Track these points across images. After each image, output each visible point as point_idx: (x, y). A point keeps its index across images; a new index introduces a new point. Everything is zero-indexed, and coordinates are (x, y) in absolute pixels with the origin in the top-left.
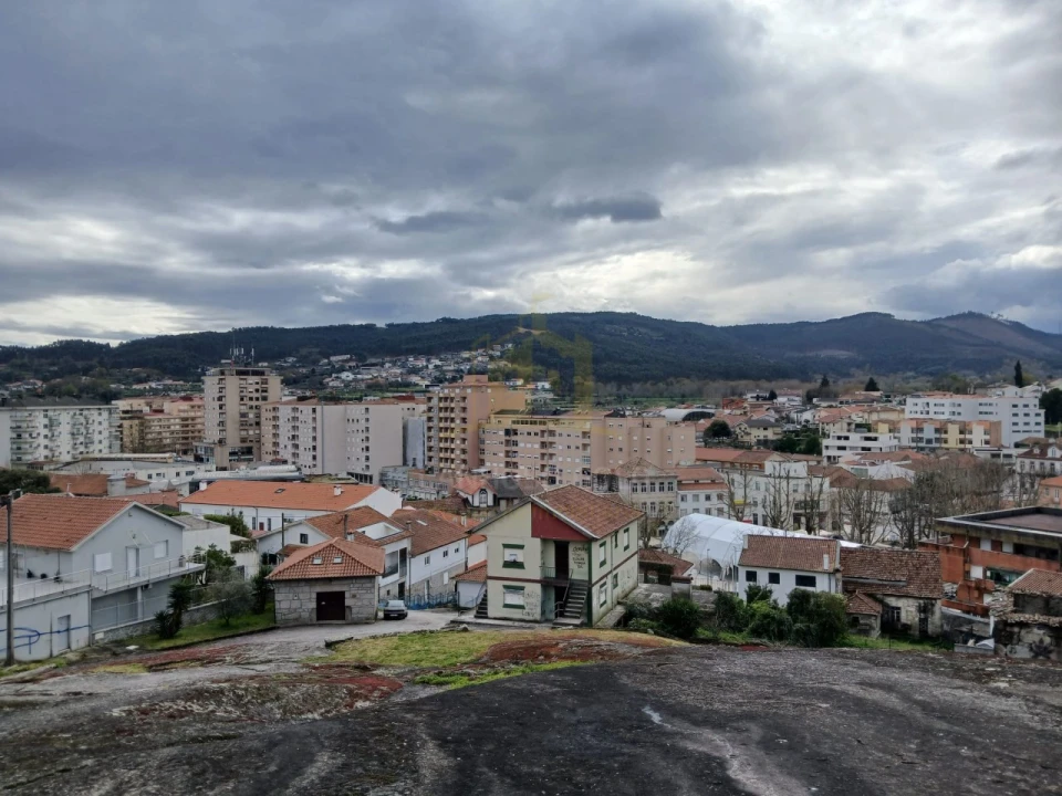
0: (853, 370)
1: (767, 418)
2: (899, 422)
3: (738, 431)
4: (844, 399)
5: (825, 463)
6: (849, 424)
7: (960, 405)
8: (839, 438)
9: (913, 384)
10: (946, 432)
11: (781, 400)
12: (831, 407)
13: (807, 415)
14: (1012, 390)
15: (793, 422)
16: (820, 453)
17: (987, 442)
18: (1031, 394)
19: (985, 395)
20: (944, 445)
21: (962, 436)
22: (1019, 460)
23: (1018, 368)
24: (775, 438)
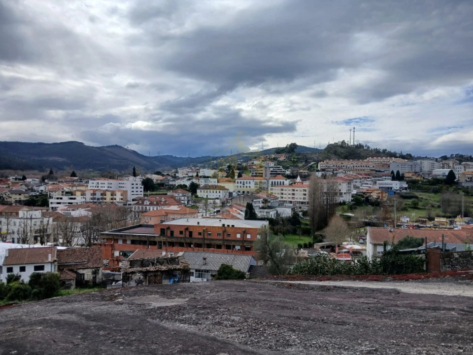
0: (65, 167)
1: (21, 189)
2: (85, 191)
3: (4, 196)
4: (60, 180)
5: (50, 210)
6: (63, 192)
7: (111, 184)
8: (58, 198)
9: (92, 174)
10: (105, 195)
11: (28, 180)
12: (54, 184)
13: (42, 188)
14: (132, 178)
15: (35, 191)
16: (48, 206)
17: (122, 199)
18: (138, 180)
19: (121, 180)
20: (104, 201)
21: (112, 197)
22: (134, 206)
23: (134, 169)
24: (25, 199)
